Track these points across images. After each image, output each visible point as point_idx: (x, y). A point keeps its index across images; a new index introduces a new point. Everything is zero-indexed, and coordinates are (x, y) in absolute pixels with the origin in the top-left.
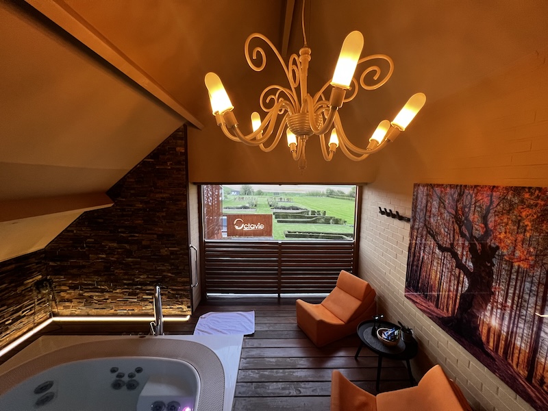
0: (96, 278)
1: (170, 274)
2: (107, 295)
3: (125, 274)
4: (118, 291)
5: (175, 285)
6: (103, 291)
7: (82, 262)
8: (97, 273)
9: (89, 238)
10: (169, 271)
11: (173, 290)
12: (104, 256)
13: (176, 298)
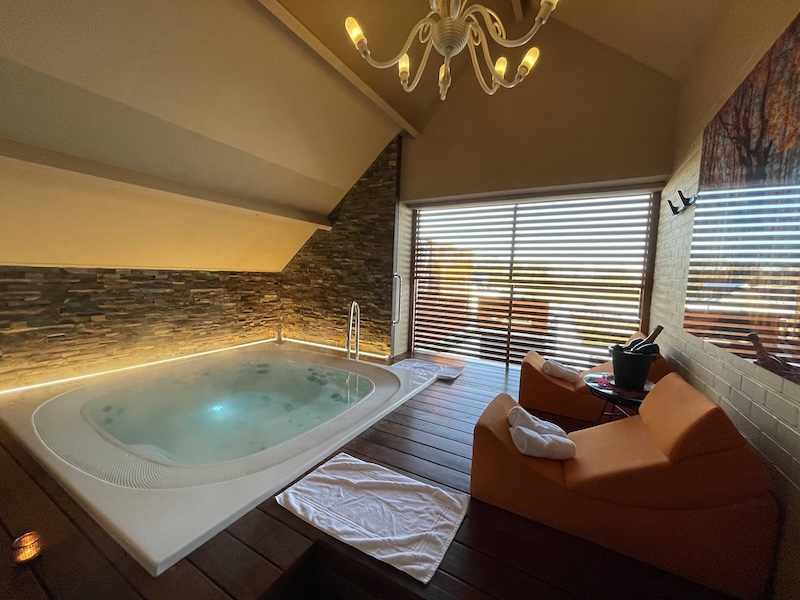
0: (314, 304)
1: (373, 305)
2: (320, 322)
3: (336, 301)
4: (329, 318)
5: (377, 318)
6: (317, 317)
7: (304, 287)
8: (314, 298)
9: (311, 262)
10: (373, 301)
11: (375, 323)
12: (321, 281)
13: (377, 333)
